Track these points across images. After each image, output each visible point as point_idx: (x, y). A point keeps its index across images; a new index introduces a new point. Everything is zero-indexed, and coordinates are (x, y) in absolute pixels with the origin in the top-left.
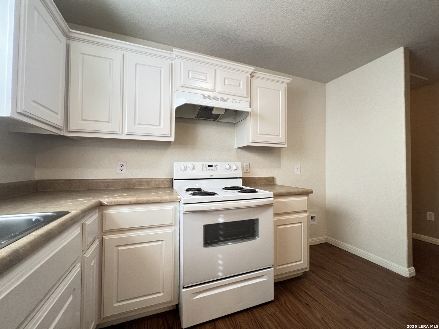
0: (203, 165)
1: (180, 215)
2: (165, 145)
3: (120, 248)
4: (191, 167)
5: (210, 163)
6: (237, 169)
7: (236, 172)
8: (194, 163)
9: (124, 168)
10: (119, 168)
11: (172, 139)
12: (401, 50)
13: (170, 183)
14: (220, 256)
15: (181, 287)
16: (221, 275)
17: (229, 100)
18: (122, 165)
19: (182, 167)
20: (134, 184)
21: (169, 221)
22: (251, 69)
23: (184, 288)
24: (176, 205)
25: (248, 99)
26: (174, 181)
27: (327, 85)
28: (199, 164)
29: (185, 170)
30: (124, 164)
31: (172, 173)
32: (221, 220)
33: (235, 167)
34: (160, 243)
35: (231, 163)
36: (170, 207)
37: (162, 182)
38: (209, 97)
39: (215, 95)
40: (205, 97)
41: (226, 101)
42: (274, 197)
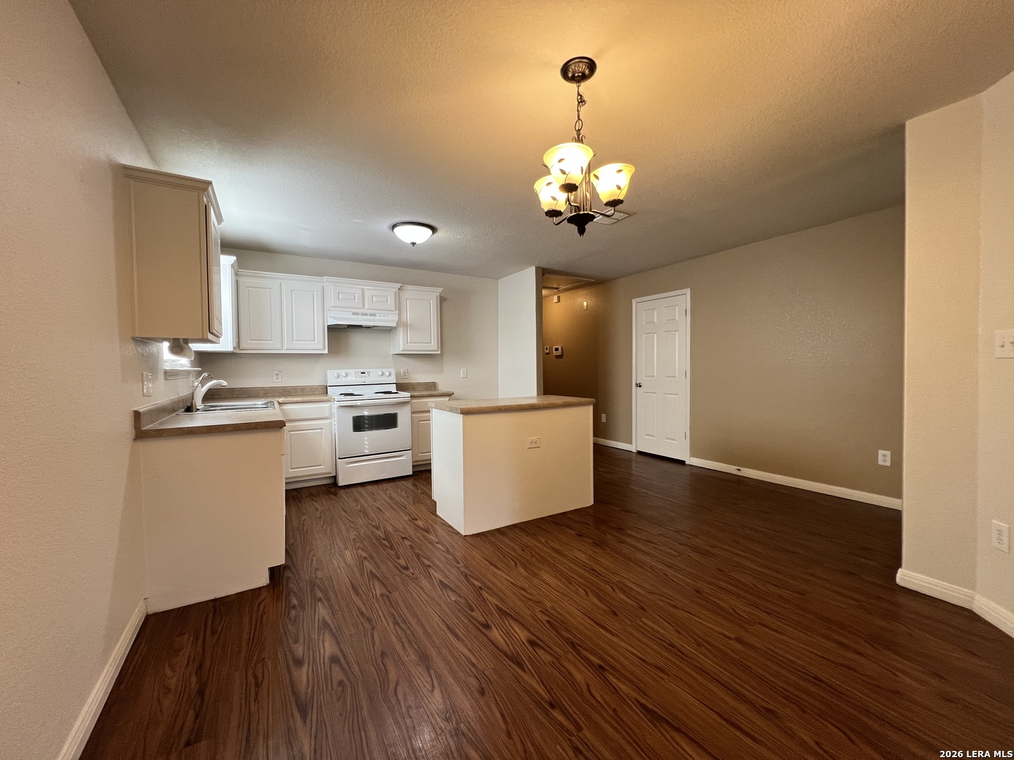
0: (356, 372)
1: (335, 410)
2: (319, 356)
3: (292, 433)
4: (344, 374)
5: (363, 371)
6: (390, 374)
7: (389, 378)
8: (347, 371)
9: (280, 376)
10: (275, 377)
11: (326, 351)
13: (325, 390)
14: (366, 438)
15: (337, 458)
16: (367, 452)
17: (378, 315)
18: (277, 375)
19: (336, 375)
20: (289, 391)
21: (326, 415)
22: (398, 285)
23: (339, 459)
24: (332, 403)
25: (397, 312)
26: (328, 388)
27: (499, 280)
28: (352, 371)
29: (338, 377)
30: (280, 373)
31: (326, 381)
32: (366, 413)
33: (387, 374)
34: (320, 430)
35: (384, 370)
36: (327, 405)
37: (317, 389)
38: (357, 314)
39: (364, 311)
40: (354, 314)
41: (374, 315)
42: (412, 397)
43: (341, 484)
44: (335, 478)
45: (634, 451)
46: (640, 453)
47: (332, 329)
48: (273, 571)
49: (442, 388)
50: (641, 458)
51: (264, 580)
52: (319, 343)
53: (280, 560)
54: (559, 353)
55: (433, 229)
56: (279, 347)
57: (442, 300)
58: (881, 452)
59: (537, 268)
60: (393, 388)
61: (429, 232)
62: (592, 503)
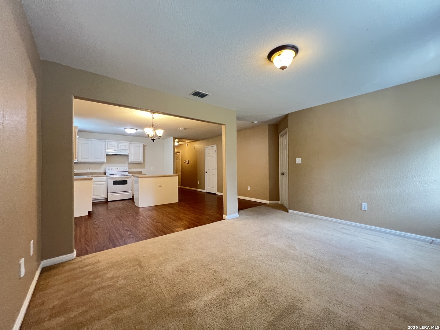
1: (108, 179)
2: (103, 163)
3: (94, 185)
4: (111, 169)
5: (117, 168)
10: (89, 169)
11: (105, 162)
12: (172, 137)
13: (105, 173)
14: (117, 187)
15: (108, 193)
19: (109, 169)
20: (93, 174)
21: (105, 180)
22: (129, 142)
24: (107, 177)
25: (129, 150)
27: (164, 140)
28: (114, 168)
31: (105, 171)
32: (117, 180)
34: (103, 185)
35: (124, 168)
36: (105, 178)
37: (102, 173)
39: (118, 150)
40: (115, 151)
41: (121, 151)
42: (132, 175)
43: (109, 200)
44: (107, 199)
45: (205, 192)
46: (207, 193)
47: (107, 155)
48: (89, 212)
49: (143, 173)
50: (207, 194)
51: (87, 214)
52: (104, 159)
53: (91, 210)
54: (188, 162)
55: (137, 130)
57: (144, 146)
58: (248, 187)
59: (173, 138)
60: (127, 173)
61: (136, 130)
62: (178, 201)
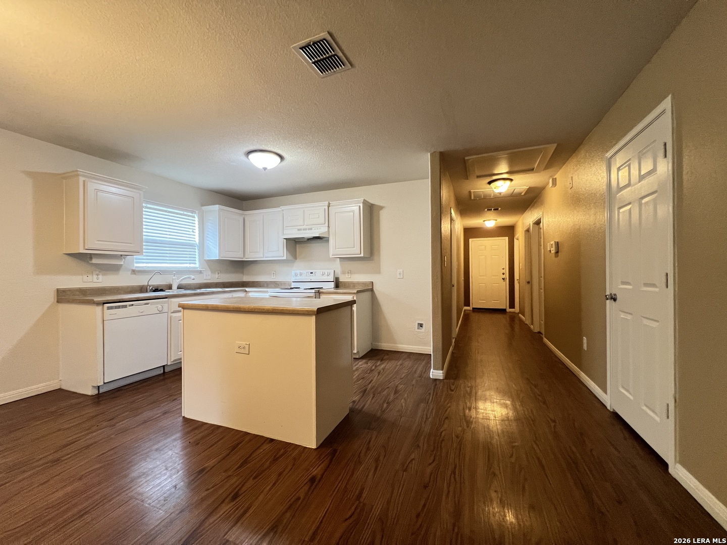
0: (307, 272)
5: (311, 271)
6: (330, 274)
7: (329, 277)
8: (301, 271)
10: (273, 275)
11: (286, 258)
17: (313, 229)
20: (278, 284)
29: (297, 276)
33: (327, 274)
38: (300, 230)
39: (305, 227)
40: (299, 230)
41: (311, 229)
47: (288, 241)
54: (554, 250)
55: (281, 157)
56: (261, 256)
59: (433, 154)
61: (278, 159)
